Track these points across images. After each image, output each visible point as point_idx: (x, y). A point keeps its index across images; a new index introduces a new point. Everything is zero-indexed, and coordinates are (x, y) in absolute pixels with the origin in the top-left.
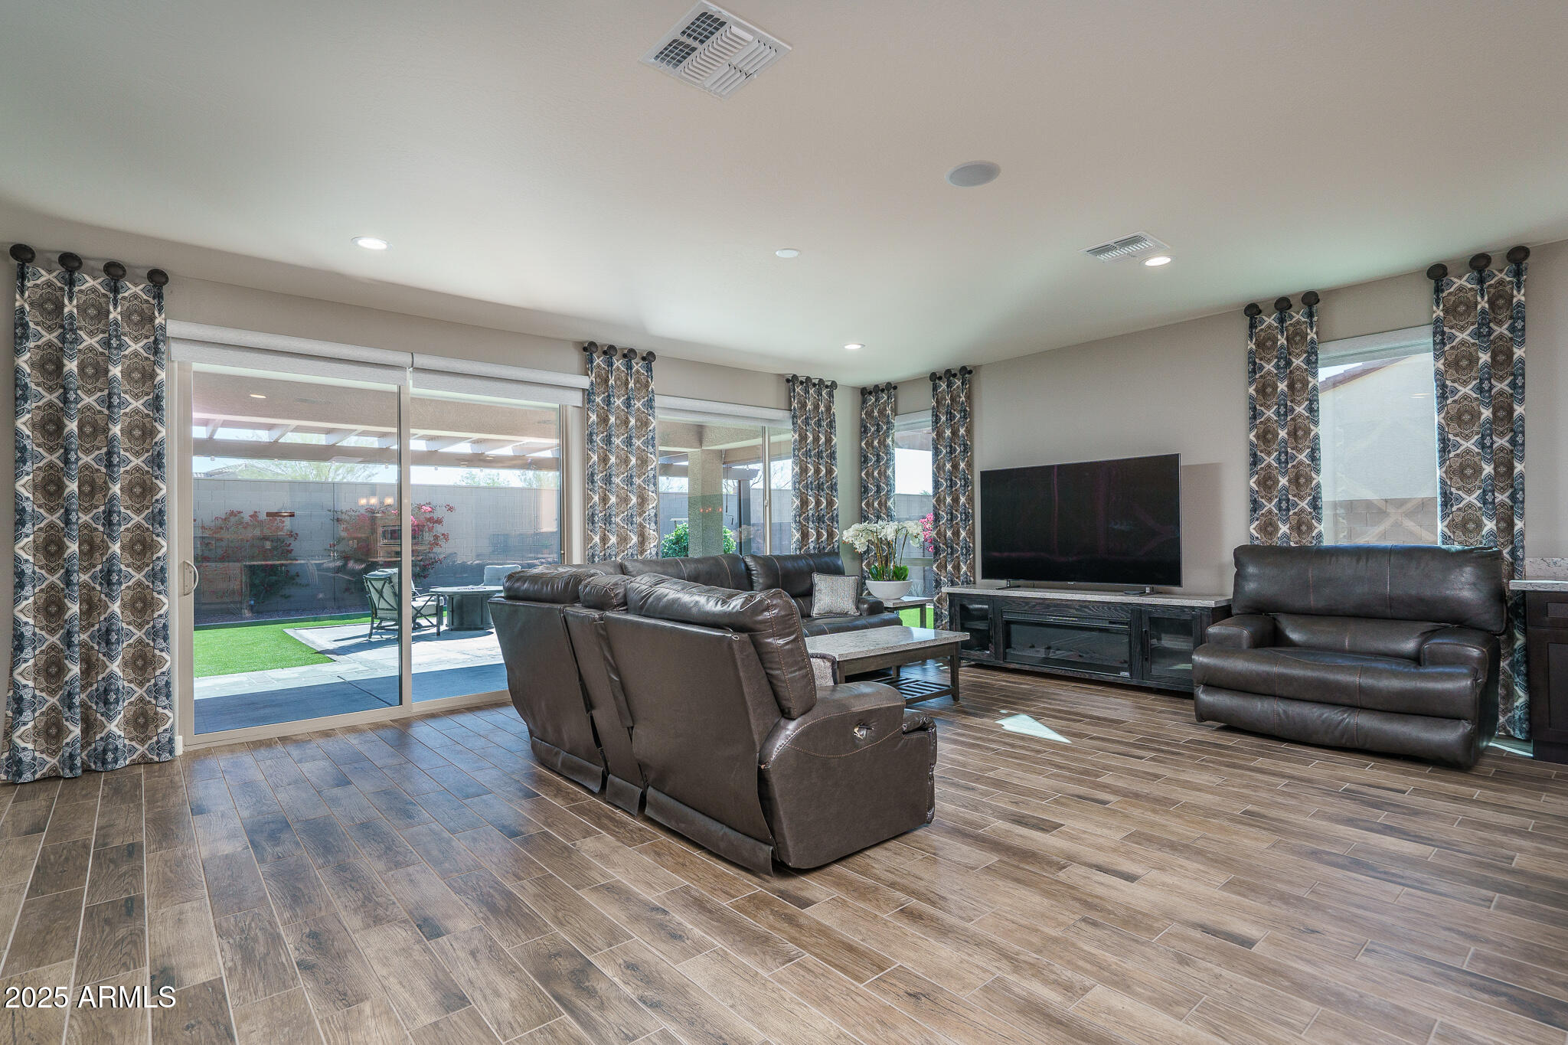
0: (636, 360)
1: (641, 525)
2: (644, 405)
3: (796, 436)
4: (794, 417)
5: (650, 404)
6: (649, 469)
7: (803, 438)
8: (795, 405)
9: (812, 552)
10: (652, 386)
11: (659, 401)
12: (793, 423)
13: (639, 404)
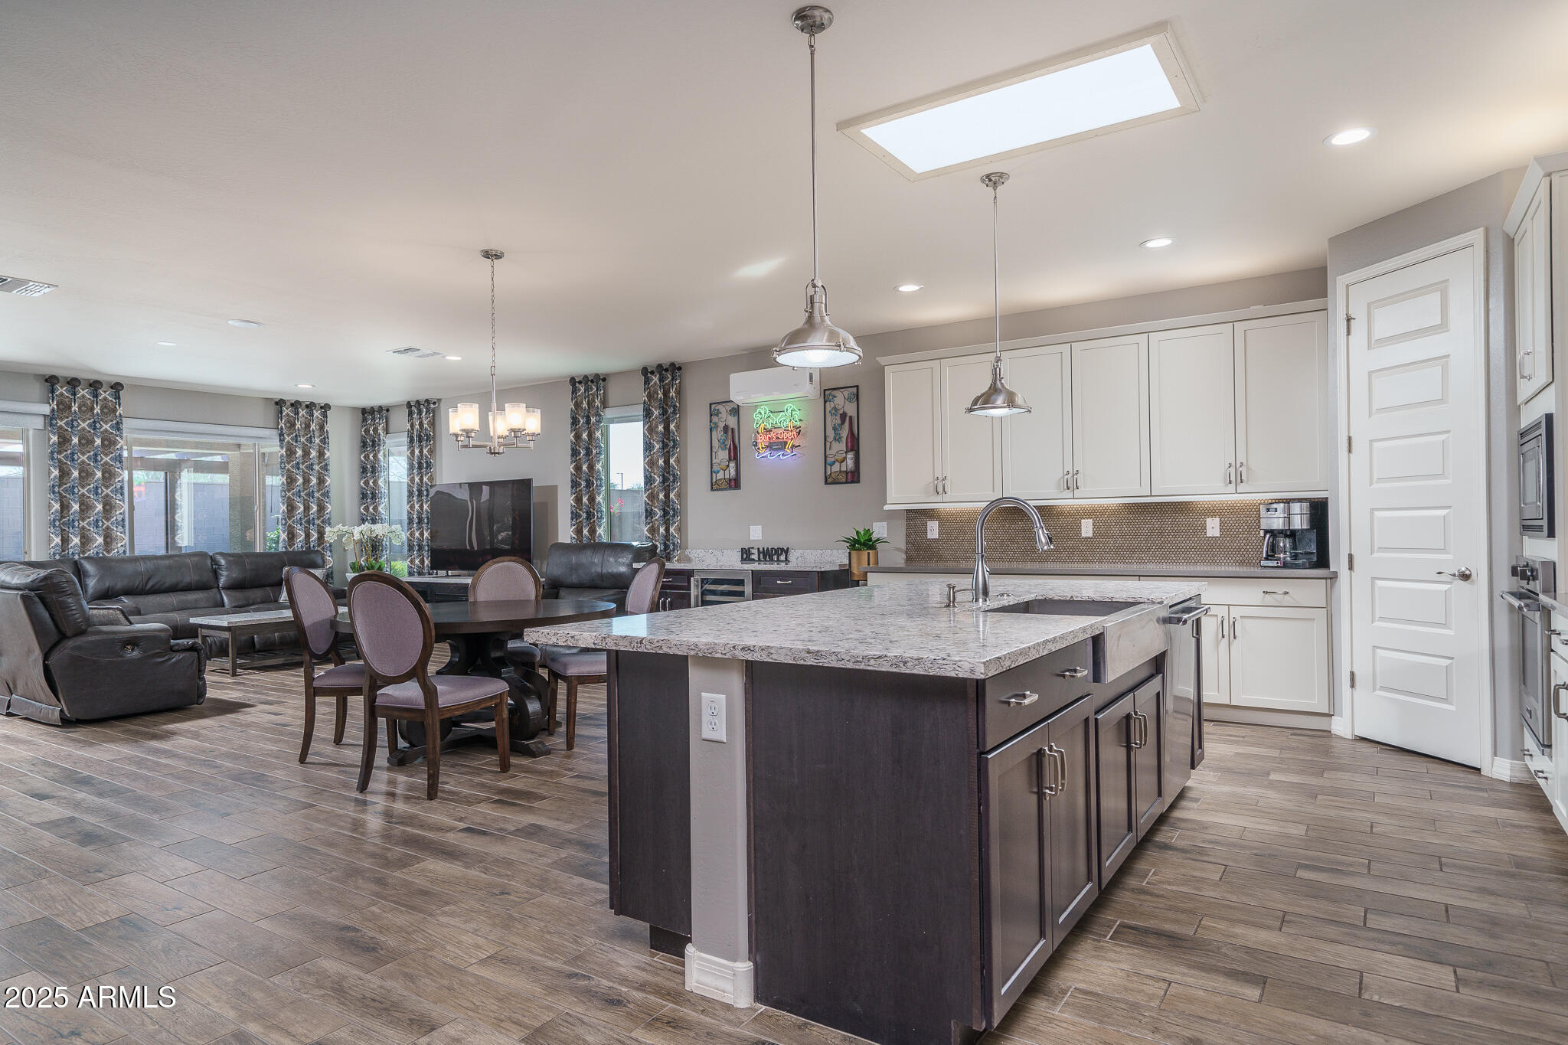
0: (103, 389)
1: (108, 528)
2: (112, 427)
3: (283, 452)
4: (281, 435)
5: (118, 427)
6: (117, 481)
7: (291, 452)
8: (282, 424)
9: (300, 550)
10: (120, 411)
11: (127, 424)
12: (280, 440)
13: (106, 427)
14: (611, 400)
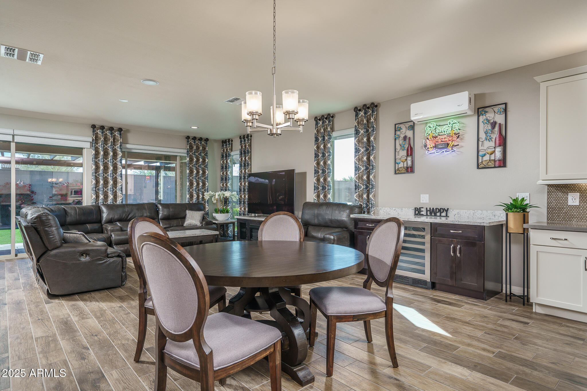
0: (114, 131)
2: (118, 147)
3: (188, 159)
4: (188, 152)
7: (191, 159)
8: (188, 147)
9: (194, 202)
13: (115, 147)
14: (336, 127)
